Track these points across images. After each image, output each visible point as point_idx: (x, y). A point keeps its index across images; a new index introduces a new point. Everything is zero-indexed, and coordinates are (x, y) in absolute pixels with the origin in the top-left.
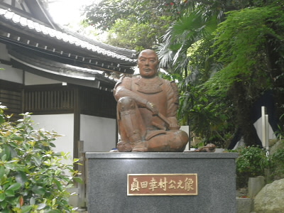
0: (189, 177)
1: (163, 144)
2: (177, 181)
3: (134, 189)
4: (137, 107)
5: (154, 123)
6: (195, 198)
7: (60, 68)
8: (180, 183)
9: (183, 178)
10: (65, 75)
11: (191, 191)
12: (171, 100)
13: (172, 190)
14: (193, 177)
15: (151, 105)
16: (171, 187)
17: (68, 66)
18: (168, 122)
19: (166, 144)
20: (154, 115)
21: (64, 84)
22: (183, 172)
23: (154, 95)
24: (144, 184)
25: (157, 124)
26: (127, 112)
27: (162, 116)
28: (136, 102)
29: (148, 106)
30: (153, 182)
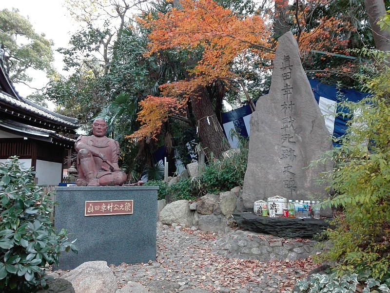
0: (128, 202)
1: (110, 181)
2: (120, 205)
3: (90, 211)
4: (92, 156)
5: (103, 167)
6: (131, 216)
7: (23, 127)
8: (122, 206)
9: (124, 203)
10: (26, 132)
11: (129, 211)
12: (115, 152)
13: (116, 211)
14: (130, 202)
15: (102, 155)
16: (116, 209)
17: (29, 126)
18: (113, 167)
19: (112, 181)
20: (104, 162)
21: (26, 138)
22: (124, 199)
23: (104, 149)
24: (97, 208)
25: (105, 168)
26: (85, 159)
27: (109, 163)
28: (92, 153)
29: (99, 155)
30: (104, 206)
